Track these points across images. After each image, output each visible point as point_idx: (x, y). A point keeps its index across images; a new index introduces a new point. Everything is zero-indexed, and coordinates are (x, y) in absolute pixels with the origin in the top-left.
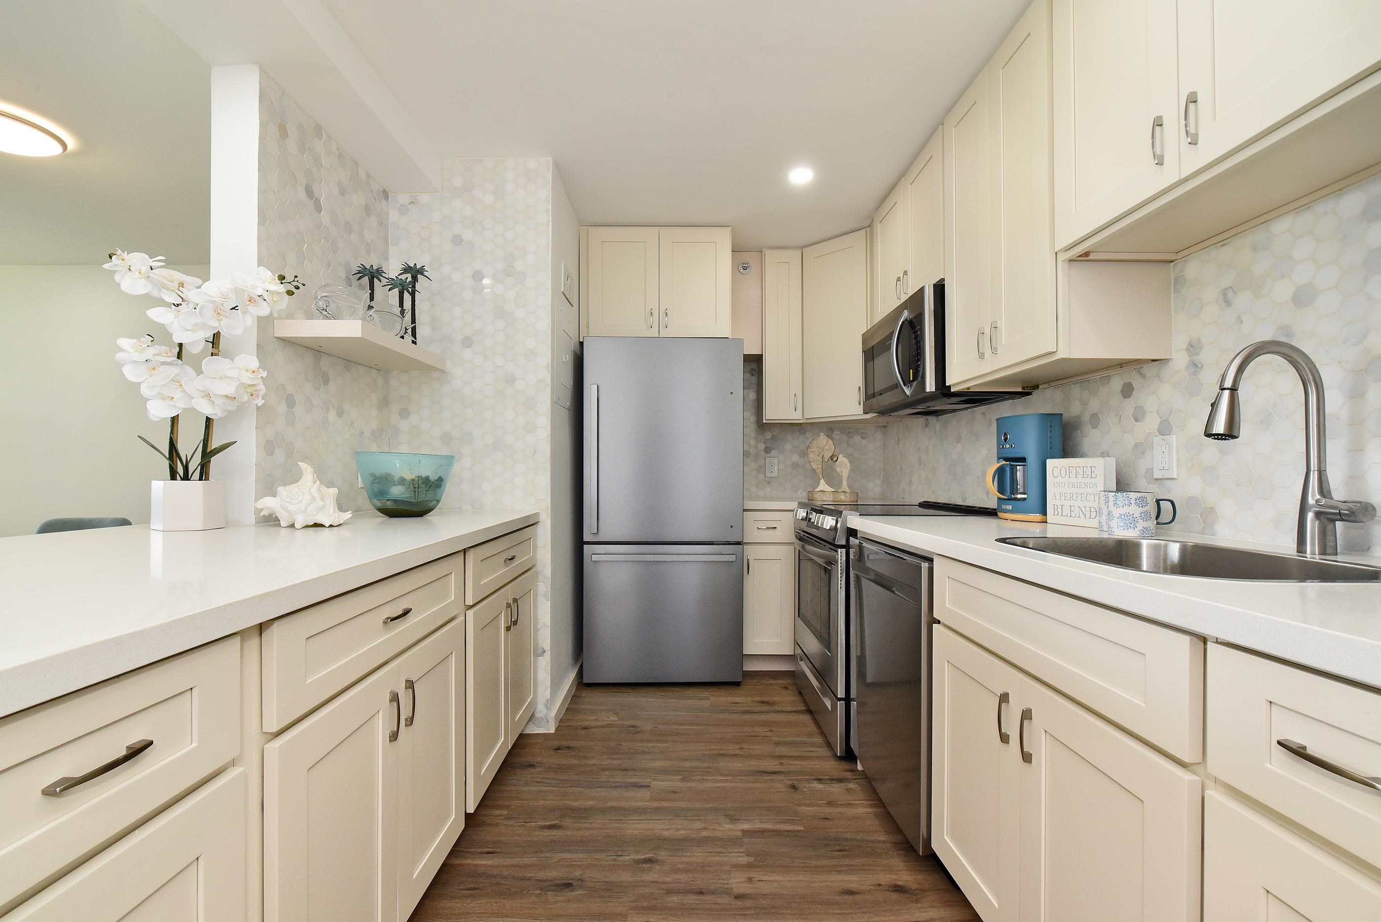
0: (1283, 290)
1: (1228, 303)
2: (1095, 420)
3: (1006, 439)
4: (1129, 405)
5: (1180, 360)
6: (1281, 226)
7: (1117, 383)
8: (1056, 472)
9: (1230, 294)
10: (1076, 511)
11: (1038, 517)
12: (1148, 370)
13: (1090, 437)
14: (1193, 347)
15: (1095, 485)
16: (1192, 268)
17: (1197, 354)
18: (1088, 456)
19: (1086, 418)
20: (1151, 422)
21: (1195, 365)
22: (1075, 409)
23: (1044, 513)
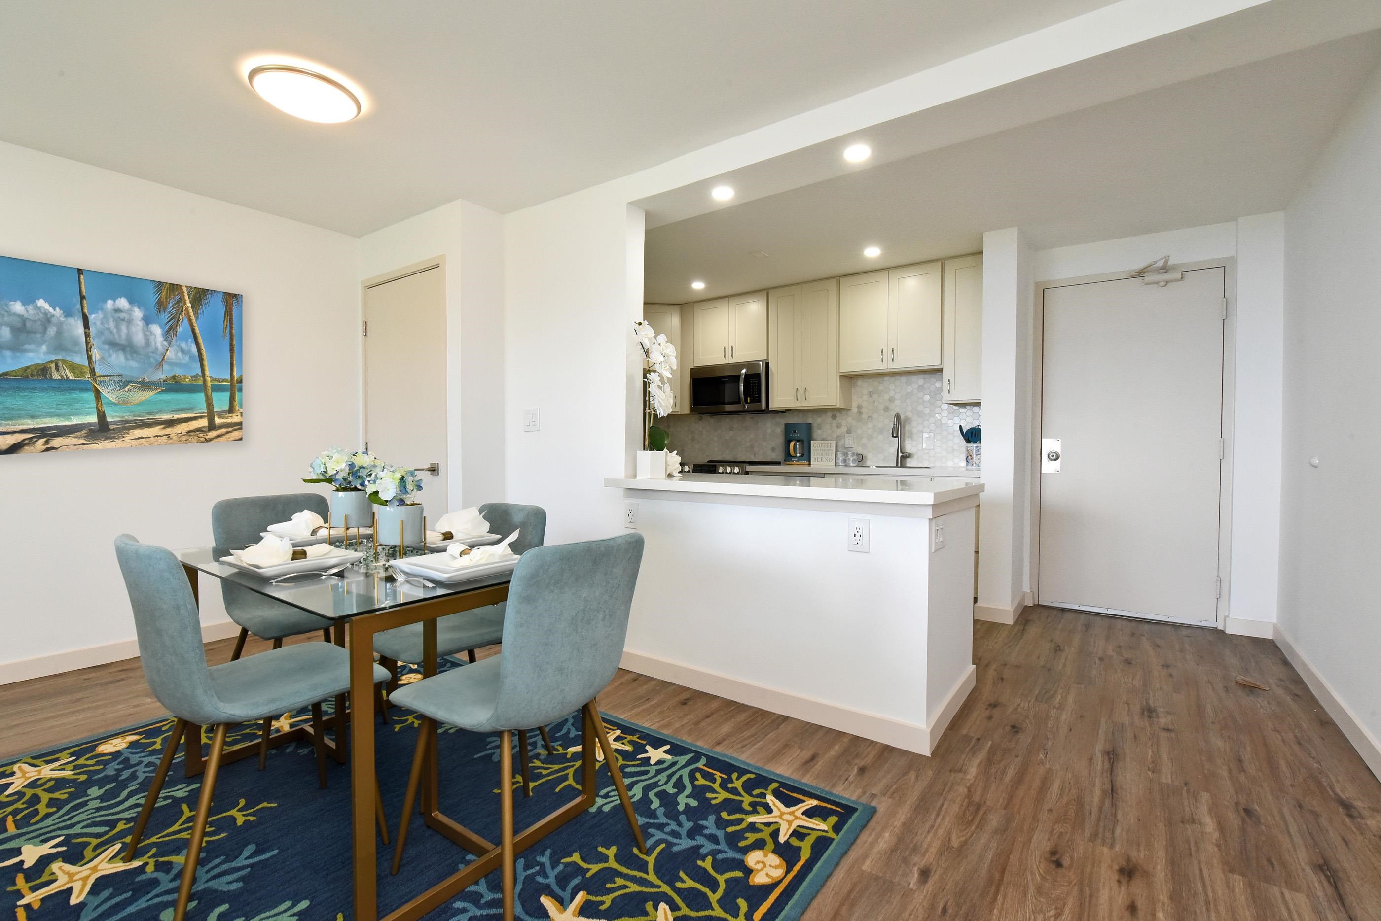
0: (886, 397)
1: (871, 396)
2: (820, 427)
3: (795, 432)
4: (834, 423)
5: (855, 410)
6: (887, 379)
7: (830, 414)
8: (815, 445)
9: (871, 394)
10: (824, 460)
11: (807, 463)
12: (844, 412)
13: (817, 433)
14: (859, 407)
15: (832, 450)
16: (860, 382)
17: (861, 409)
18: (815, 440)
19: (815, 425)
20: (844, 429)
21: (860, 413)
22: (810, 421)
23: (810, 461)
